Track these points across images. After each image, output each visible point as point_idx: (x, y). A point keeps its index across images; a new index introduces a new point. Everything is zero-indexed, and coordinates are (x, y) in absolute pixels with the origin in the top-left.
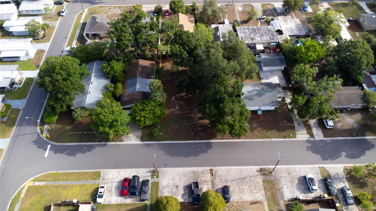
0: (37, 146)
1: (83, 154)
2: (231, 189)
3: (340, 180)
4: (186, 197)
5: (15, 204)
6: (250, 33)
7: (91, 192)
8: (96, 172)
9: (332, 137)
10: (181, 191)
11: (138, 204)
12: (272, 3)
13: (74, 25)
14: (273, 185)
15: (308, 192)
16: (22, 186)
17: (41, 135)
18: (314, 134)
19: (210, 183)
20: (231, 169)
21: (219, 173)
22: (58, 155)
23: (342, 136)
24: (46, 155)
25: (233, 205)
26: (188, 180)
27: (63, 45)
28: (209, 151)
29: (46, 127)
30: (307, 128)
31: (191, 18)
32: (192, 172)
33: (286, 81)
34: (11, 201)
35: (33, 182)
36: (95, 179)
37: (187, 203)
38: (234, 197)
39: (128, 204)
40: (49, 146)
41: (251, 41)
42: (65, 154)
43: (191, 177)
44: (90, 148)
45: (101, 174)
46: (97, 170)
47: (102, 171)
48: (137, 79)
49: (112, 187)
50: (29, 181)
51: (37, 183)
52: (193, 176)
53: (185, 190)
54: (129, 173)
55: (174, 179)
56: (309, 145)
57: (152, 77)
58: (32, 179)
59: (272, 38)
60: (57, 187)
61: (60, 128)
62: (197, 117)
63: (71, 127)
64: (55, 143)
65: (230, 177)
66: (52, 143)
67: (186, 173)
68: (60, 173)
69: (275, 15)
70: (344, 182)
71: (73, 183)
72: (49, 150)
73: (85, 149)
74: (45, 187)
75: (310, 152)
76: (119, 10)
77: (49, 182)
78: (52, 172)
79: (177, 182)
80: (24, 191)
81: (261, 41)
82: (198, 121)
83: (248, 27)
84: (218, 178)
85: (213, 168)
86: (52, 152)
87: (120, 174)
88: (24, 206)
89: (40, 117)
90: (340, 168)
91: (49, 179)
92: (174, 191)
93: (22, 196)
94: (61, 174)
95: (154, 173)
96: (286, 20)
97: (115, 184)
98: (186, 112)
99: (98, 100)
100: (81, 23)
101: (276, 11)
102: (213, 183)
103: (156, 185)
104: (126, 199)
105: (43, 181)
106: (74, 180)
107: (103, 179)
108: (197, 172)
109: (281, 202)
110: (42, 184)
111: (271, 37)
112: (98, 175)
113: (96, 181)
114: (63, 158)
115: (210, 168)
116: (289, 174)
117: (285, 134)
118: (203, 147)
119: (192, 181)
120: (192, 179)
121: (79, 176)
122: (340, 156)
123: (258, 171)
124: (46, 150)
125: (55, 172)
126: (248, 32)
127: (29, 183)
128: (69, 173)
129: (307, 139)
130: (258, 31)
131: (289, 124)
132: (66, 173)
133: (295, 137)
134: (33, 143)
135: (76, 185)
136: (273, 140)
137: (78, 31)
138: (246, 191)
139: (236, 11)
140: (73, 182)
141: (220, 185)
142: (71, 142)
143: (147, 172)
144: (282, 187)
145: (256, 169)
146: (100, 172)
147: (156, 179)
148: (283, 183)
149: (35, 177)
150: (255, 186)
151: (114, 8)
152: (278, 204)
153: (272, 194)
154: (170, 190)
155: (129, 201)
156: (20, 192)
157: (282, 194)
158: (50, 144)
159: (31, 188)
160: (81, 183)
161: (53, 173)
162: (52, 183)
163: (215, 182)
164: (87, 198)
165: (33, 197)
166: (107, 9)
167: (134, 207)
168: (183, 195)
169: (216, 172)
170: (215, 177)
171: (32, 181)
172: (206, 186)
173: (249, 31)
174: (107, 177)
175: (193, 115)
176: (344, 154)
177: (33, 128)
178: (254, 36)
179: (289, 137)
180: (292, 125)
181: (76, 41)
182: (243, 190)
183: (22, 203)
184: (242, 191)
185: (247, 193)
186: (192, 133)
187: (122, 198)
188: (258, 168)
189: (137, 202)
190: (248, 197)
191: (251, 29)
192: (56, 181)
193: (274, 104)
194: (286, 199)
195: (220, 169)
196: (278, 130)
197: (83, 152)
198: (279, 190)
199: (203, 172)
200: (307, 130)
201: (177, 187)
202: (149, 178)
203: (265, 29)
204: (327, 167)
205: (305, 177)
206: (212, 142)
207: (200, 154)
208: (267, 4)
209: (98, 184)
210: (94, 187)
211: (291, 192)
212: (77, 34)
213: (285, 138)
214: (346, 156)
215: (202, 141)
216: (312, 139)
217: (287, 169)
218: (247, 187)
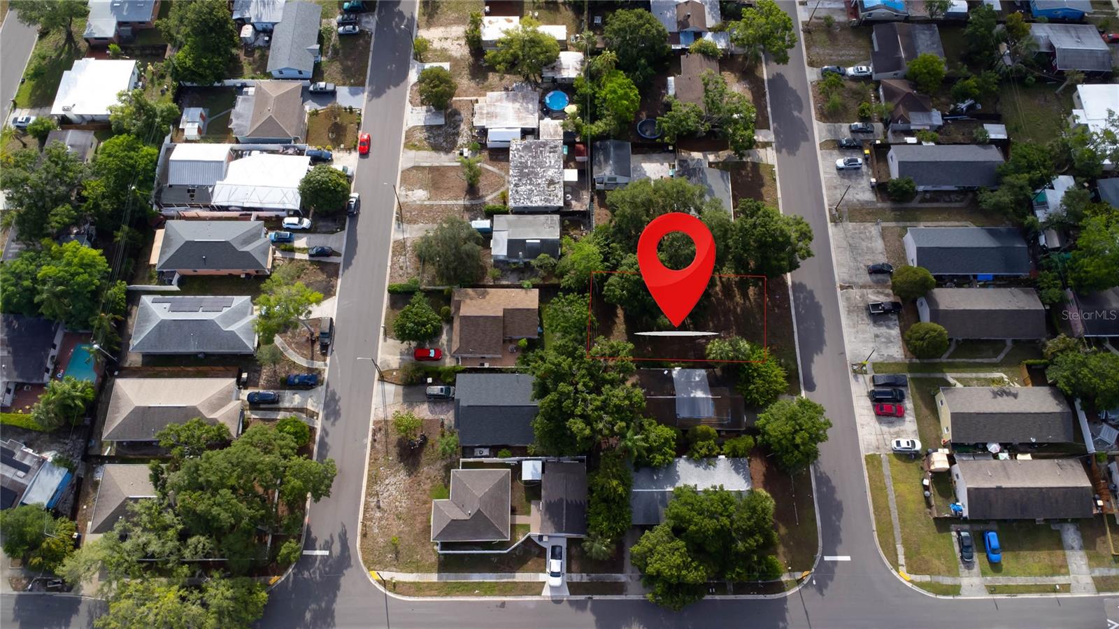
0: (829, 582)
1: (837, 489)
2: (871, 264)
3: (836, 132)
4: (891, 324)
5: (943, 585)
6: (530, 184)
7: (903, 464)
8: (867, 463)
9: (768, 120)
10: (883, 330)
11: (912, 390)
12: (405, 128)
13: (447, 595)
14: (855, 210)
15: (860, 171)
16: (910, 585)
17: (805, 582)
18: (766, 140)
19: (865, 290)
20: (837, 261)
21: (846, 277)
22: (843, 535)
23: (766, 107)
24: (848, 558)
25: (893, 264)
26: (863, 320)
27: (532, 606)
28: (808, 288)
29: (785, 578)
30: (754, 147)
31: (467, 294)
32: (848, 314)
33: (654, 153)
34: (939, 597)
35: (900, 567)
36: (880, 462)
37: (900, 322)
38: (882, 259)
39: (915, 405)
40: (827, 558)
41: (557, 186)
42: (839, 521)
43: (858, 316)
44: (824, 481)
45: (870, 453)
46: (864, 462)
47: (863, 453)
48: (679, 399)
49: (889, 432)
50: (898, 577)
51: (902, 560)
52: (855, 314)
53: (881, 326)
54: (863, 409)
55: (865, 341)
56: (784, 150)
57: (666, 372)
58: (894, 572)
59: (551, 148)
60: (902, 521)
61: (786, 545)
62: (742, 302)
63: (781, 525)
64: (820, 549)
65: (852, 264)
66: (819, 555)
67: (851, 323)
68: (877, 525)
69: (451, 130)
70: (841, 126)
71: (892, 496)
72: (836, 555)
73: (825, 489)
74: (905, 543)
75: (797, 153)
76: (387, 481)
77: (897, 539)
78: (876, 539)
79: (869, 336)
80: (918, 578)
81: (559, 168)
82: (750, 301)
83: (512, 186)
84: (855, 279)
85: (838, 285)
86: (839, 548)
87: (865, 423)
88: (943, 568)
89: (761, 597)
90: (818, 124)
91: (890, 540)
92: (883, 340)
93: (927, 578)
94: (878, 522)
95: (859, 370)
96: (488, 113)
97: (885, 428)
98: (732, 319)
99: (733, 471)
100: (439, 578)
101: (440, 127)
102: (864, 287)
103: (876, 366)
104: (907, 409)
105: (895, 550)
106: (887, 496)
107: (878, 448)
108: (848, 307)
109: (879, 205)
110: (900, 550)
111: (548, 148)
112: (873, 460)
113: (884, 460)
114: (849, 524)
115: (839, 290)
116: (836, 188)
117: (767, 178)
118: (802, 296)
119: (864, 315)
120: (861, 315)
121: (879, 489)
122: (801, 119)
123: (836, 225)
124: (835, 562)
125: (875, 534)
126: (529, 187)
127: (904, 576)
128: (874, 508)
129: (774, 152)
130: (527, 167)
131: (749, 169)
132: (875, 514)
133: (773, 166)
134: (825, 592)
135: (895, 491)
136: (779, 195)
137: (476, 578)
138: (869, 245)
139: (426, 203)
140: (890, 497)
141: (867, 278)
142: (814, 520)
143: (857, 381)
144: (858, 200)
145: (834, 228)
146: (866, 456)
147: (868, 367)
148: (851, 197)
149: (889, 566)
150: (861, 233)
151: (377, 494)
152: (883, 210)
153: (869, 214)
154: (883, 346)
155: (908, 404)
156: (921, 585)
157: (867, 202)
158: (822, 558)
159: (911, 566)
160: (889, 482)
161: (879, 535)
162: (897, 533)
163: (861, 284)
164: (913, 467)
165: (926, 557)
166: (378, 514)
167: (917, 396)
168: (888, 327)
169: (843, 281)
170: (854, 283)
171: (897, 571)
172: (870, 296)
173: (525, 185)
174: (875, 443)
175: (739, 309)
176: (796, 113)
177: (789, 605)
178: (542, 177)
179: (772, 173)
180: (750, 164)
181: (517, 574)
182: (867, 247)
183: (939, 574)
184: (871, 251)
185: (873, 245)
186: (776, 311)
187: (905, 415)
188: (830, 225)
189: (910, 391)
190: (879, 244)
191: (520, 180)
192: (892, 527)
193: (725, 177)
194: (875, 200)
195: (839, 276)
196: (762, 185)
197: (832, 490)
198: (862, 205)
199: (848, 299)
200: (758, 147)
201: (877, 336)
202: (868, 377)
203: (521, 156)
204: (820, 139)
205: (839, 169)
206: (792, 282)
207: (816, 300)
208: (406, 138)
209: (889, 455)
210: (895, 460)
211: (864, 192)
212: (490, 578)
213: (775, 180)
214: (800, 112)
215: (792, 298)
216: (774, 145)
217: (828, 188)
218: (864, 244)
